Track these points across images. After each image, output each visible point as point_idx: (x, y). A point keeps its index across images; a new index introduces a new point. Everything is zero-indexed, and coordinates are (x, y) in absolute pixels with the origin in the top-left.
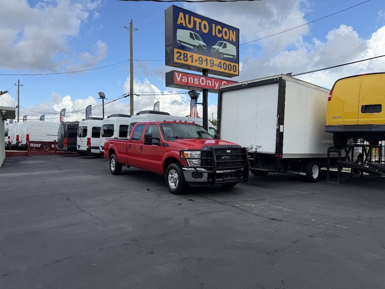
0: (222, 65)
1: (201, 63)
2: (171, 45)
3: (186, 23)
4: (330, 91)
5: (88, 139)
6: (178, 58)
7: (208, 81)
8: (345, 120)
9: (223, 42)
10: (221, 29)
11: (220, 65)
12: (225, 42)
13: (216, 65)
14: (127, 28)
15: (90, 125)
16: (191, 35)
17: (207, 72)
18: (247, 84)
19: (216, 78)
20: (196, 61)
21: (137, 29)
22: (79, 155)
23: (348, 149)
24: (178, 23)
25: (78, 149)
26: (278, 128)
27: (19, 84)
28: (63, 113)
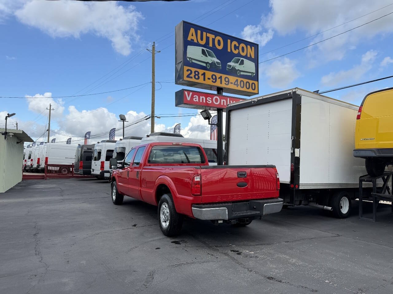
0: (239, 83)
1: (214, 81)
2: (181, 62)
3: (197, 39)
4: (359, 108)
5: (102, 162)
6: (188, 76)
7: (222, 101)
8: (381, 142)
9: (239, 58)
10: (237, 45)
11: (236, 83)
12: (242, 59)
13: (232, 83)
14: (150, 51)
15: (104, 148)
16: (203, 52)
17: (221, 91)
18: (257, 101)
19: (232, 97)
20: (209, 79)
21: (160, 52)
22: (96, 178)
23: (386, 177)
24: (189, 39)
25: (92, 173)
26: (292, 151)
27: (50, 108)
28: (88, 136)
